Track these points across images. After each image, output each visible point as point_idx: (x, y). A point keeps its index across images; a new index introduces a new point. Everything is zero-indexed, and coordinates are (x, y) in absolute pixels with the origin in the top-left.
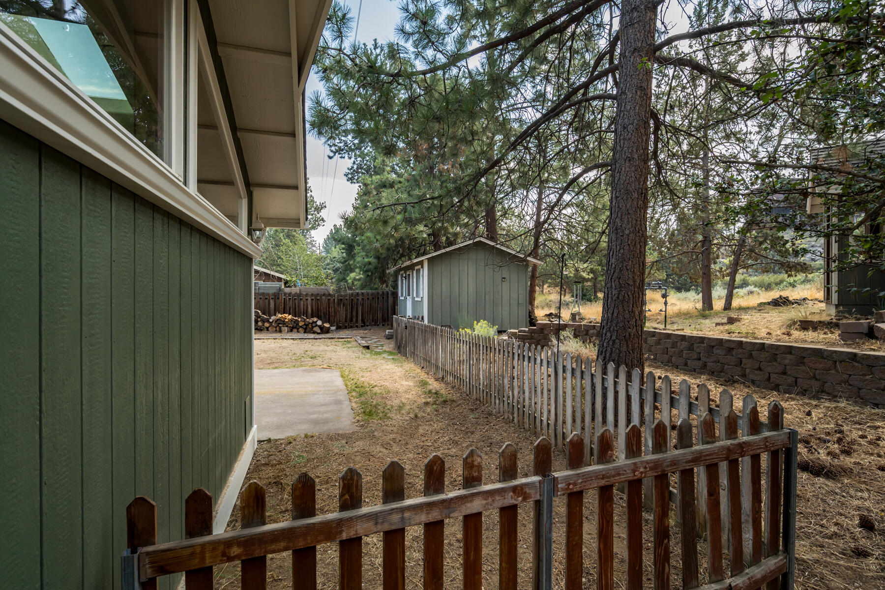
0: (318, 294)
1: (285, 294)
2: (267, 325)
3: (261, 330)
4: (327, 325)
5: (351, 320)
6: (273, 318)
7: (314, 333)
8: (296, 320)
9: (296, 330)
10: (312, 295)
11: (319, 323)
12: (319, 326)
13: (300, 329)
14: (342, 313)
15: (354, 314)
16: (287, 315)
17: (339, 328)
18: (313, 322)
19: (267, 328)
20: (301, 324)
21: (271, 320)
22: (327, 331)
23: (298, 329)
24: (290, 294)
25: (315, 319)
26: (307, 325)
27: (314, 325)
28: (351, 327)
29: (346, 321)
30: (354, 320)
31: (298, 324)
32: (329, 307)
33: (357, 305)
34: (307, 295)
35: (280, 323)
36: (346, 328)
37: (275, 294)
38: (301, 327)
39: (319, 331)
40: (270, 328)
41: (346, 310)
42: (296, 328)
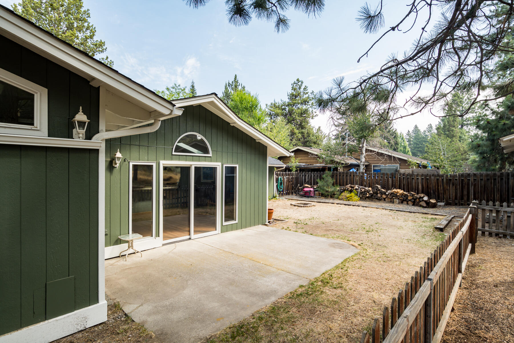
0: (427, 175)
1: (400, 174)
2: (384, 196)
3: (380, 200)
4: (433, 201)
5: (462, 198)
6: (389, 191)
7: (421, 206)
8: (406, 195)
9: (405, 202)
10: (422, 175)
11: (426, 198)
12: (425, 201)
13: (409, 202)
14: (452, 191)
15: (465, 193)
16: (398, 190)
17: (448, 204)
18: (420, 198)
19: (385, 199)
20: (409, 198)
21: (387, 193)
22: (434, 206)
23: (407, 202)
24: (404, 174)
25: (422, 195)
26: (415, 200)
27: (421, 200)
28: (462, 205)
29: (456, 198)
30: (465, 198)
31: (407, 198)
32: (438, 186)
33: (468, 184)
34: (417, 175)
35: (394, 196)
36: (456, 204)
37: (392, 174)
38: (410, 200)
39: (425, 205)
40: (386, 199)
41: (456, 189)
42: (405, 200)
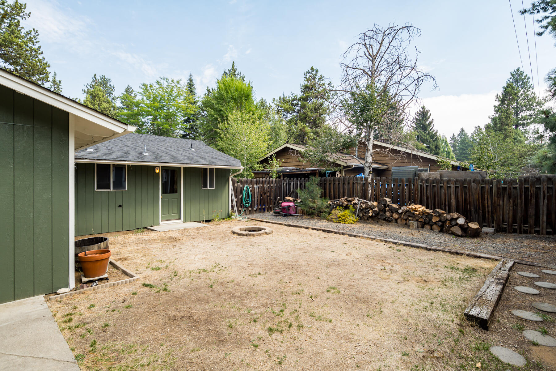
0: (465, 180)
1: (422, 180)
2: (396, 216)
3: (390, 222)
4: (474, 226)
5: (526, 222)
6: (403, 208)
7: (453, 234)
8: (429, 214)
9: (428, 227)
10: (457, 181)
11: (461, 221)
12: (461, 226)
13: (434, 226)
14: (507, 207)
15: (532, 211)
16: (417, 206)
17: (500, 230)
18: (452, 219)
19: (396, 220)
20: (435, 220)
21: (400, 211)
22: (476, 234)
23: (431, 226)
24: (427, 181)
25: (455, 215)
26: (444, 222)
27: (454, 223)
28: (526, 232)
29: (514, 221)
30: (532, 221)
31: (431, 220)
32: (483, 199)
33: (537, 197)
34: (449, 181)
35: (410, 214)
36: (515, 231)
37: (409, 181)
38: (435, 223)
39: (460, 233)
40: (399, 221)
41: (515, 205)
42: (428, 223)
